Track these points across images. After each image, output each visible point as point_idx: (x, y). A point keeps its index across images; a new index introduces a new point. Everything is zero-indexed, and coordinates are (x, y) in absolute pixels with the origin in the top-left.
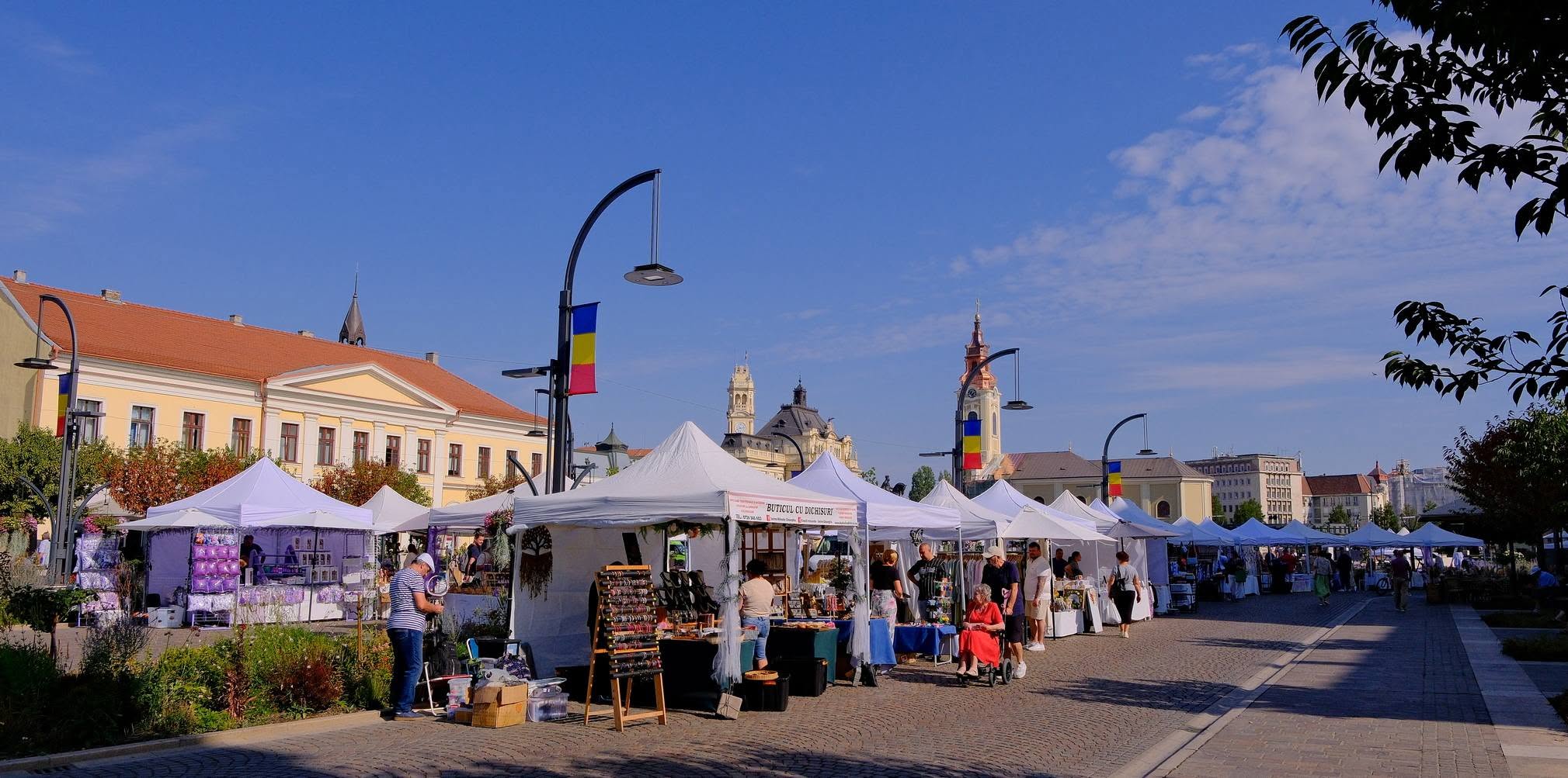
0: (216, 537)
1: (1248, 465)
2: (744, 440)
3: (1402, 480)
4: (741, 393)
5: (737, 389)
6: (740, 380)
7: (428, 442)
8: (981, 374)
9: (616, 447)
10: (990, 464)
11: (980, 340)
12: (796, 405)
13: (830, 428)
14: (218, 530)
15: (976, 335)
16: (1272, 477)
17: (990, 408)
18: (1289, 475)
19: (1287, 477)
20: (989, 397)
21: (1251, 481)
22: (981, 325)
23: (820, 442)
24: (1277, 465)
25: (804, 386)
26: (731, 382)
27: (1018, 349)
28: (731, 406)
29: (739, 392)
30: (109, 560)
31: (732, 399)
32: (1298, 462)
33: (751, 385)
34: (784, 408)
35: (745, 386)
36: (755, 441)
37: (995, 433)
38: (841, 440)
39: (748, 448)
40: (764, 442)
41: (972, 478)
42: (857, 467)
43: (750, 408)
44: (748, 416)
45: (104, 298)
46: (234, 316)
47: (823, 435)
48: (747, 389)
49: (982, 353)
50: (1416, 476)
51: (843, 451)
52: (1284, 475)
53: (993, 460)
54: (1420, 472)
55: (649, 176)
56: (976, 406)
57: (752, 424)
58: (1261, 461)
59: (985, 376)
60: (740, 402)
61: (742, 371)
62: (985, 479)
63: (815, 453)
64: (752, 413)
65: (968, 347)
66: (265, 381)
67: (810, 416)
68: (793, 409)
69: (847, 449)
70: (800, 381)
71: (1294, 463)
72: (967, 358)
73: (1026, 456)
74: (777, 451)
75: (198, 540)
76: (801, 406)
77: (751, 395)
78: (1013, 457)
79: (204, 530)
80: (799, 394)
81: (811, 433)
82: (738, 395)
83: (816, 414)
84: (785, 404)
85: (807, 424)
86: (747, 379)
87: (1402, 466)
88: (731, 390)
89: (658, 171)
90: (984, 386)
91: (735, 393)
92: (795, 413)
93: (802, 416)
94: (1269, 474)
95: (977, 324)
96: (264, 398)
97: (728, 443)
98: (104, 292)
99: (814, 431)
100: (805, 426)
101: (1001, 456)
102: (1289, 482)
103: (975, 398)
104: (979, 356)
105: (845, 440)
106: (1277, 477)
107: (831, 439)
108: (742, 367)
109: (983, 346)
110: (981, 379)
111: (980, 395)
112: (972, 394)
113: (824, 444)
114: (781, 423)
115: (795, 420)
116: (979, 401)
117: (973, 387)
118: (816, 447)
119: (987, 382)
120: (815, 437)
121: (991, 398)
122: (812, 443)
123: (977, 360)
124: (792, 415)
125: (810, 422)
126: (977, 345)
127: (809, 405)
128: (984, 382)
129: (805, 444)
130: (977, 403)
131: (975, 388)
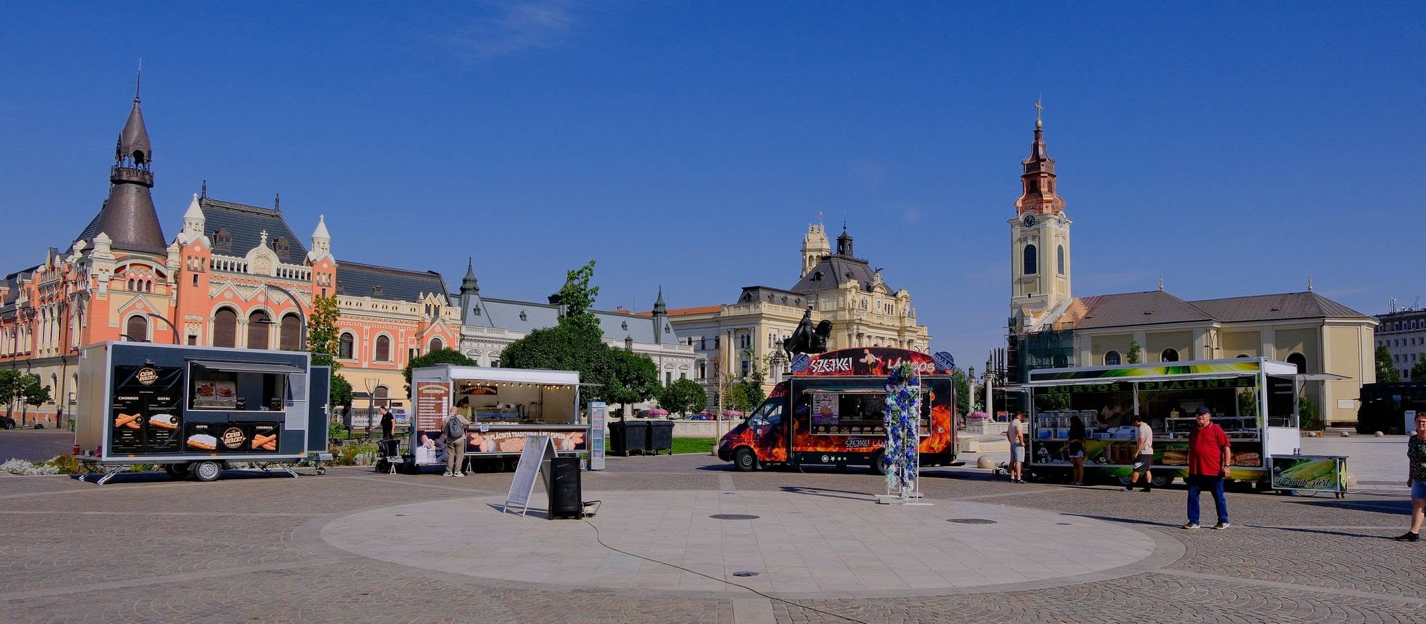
2: (763, 293)
4: (814, 254)
5: (810, 249)
6: (814, 239)
8: (1041, 196)
10: (1052, 311)
11: (1041, 152)
12: (838, 255)
13: (878, 280)
15: (1036, 147)
17: (1053, 238)
20: (1052, 225)
22: (1042, 134)
23: (864, 296)
25: (849, 234)
26: (803, 242)
28: (805, 268)
31: (804, 261)
33: (826, 245)
34: (825, 259)
35: (819, 246)
37: (1061, 270)
38: (895, 295)
39: (765, 303)
41: (1025, 329)
42: (914, 325)
47: (869, 289)
48: (821, 249)
49: (1043, 169)
51: (897, 308)
53: (1058, 306)
56: (1034, 237)
59: (1046, 197)
62: (1041, 330)
63: (853, 309)
65: (1026, 164)
67: (855, 266)
68: (834, 259)
69: (903, 306)
70: (845, 228)
72: (1024, 176)
73: (1102, 299)
76: (846, 256)
78: (1085, 301)
80: (842, 241)
81: (849, 285)
82: (811, 257)
83: (864, 265)
84: (826, 254)
85: (848, 276)
86: (822, 239)
88: (804, 251)
90: (1045, 211)
91: (808, 254)
92: (836, 264)
93: (843, 267)
95: (1037, 132)
97: (744, 298)
99: (856, 283)
100: (844, 277)
101: (1068, 299)
103: (1034, 227)
104: (1040, 173)
105: (900, 295)
107: (878, 293)
109: (1044, 160)
110: (1042, 202)
111: (1039, 223)
112: (1029, 222)
113: (869, 299)
114: (817, 276)
115: (833, 271)
116: (1038, 230)
117: (1031, 212)
118: (854, 301)
119: (1050, 205)
120: (854, 290)
121: (1057, 227)
122: (849, 297)
123: (1038, 178)
124: (832, 267)
125: (852, 273)
126: (1037, 160)
127: (857, 255)
128: (1044, 205)
129: (841, 299)
130: (1036, 233)
131: (1034, 214)
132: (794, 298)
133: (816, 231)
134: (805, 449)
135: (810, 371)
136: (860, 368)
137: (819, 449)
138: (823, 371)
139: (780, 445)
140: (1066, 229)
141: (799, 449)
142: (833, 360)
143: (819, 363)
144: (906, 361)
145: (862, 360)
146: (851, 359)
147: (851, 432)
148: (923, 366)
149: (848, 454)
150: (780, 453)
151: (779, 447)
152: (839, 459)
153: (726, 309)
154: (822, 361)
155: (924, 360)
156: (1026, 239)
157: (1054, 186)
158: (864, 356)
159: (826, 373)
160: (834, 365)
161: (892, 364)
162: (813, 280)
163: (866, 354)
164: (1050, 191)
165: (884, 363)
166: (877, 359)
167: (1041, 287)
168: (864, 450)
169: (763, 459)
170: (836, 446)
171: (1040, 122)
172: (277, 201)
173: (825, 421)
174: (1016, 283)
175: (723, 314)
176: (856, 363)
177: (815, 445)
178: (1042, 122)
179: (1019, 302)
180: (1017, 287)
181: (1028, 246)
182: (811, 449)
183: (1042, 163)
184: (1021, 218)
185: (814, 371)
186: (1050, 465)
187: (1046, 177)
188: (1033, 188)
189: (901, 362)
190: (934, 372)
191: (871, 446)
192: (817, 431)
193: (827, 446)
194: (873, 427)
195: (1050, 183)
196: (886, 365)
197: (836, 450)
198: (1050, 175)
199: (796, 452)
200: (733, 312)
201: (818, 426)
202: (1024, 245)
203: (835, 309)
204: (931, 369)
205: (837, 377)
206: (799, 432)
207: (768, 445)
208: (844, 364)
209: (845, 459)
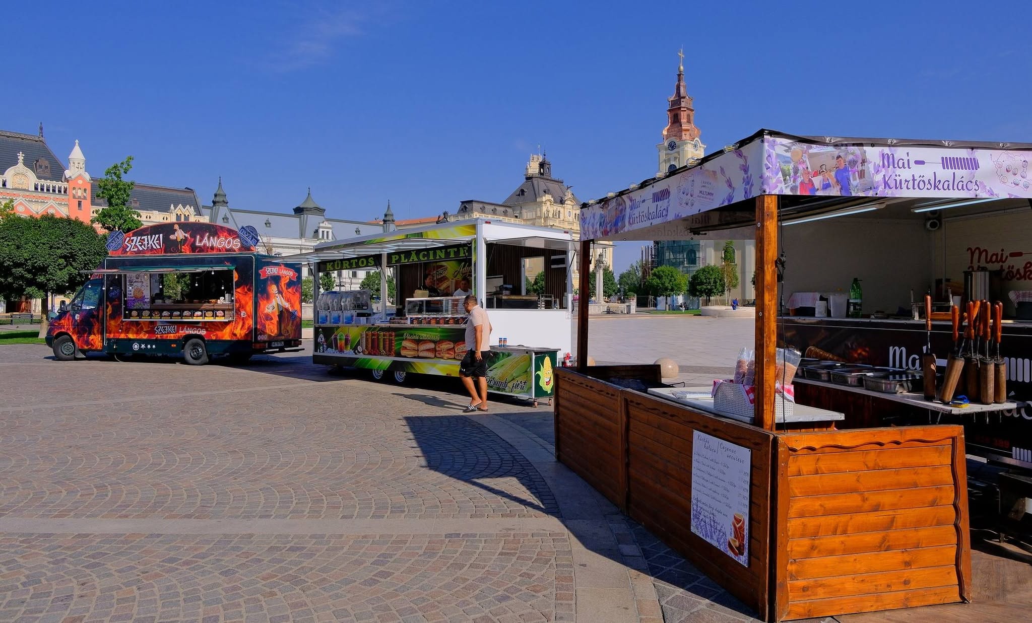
6: (535, 166)
8: (681, 126)
9: (309, 210)
11: (682, 91)
12: (539, 176)
13: (569, 195)
15: (678, 87)
17: (689, 159)
20: (688, 148)
22: (683, 77)
23: (558, 207)
25: (547, 161)
34: (529, 179)
40: (509, 210)
47: (562, 202)
49: (683, 104)
56: (675, 158)
59: (685, 126)
63: (547, 217)
65: (671, 101)
67: (551, 185)
68: (536, 179)
70: (545, 155)
72: (669, 111)
74: (516, 217)
76: (544, 176)
80: (542, 165)
81: (544, 199)
83: (559, 184)
85: (545, 192)
90: (684, 137)
92: (537, 182)
93: (541, 184)
95: (679, 75)
99: (551, 197)
100: (542, 192)
103: (675, 150)
104: (681, 107)
107: (569, 205)
109: (684, 98)
110: (681, 131)
111: (679, 147)
112: (672, 146)
113: (562, 210)
114: (522, 191)
115: (534, 190)
116: (678, 153)
117: (673, 139)
118: (548, 211)
119: (688, 133)
120: (548, 203)
121: (693, 150)
122: (544, 209)
123: (679, 112)
124: (533, 185)
125: (549, 190)
126: (679, 97)
127: (554, 176)
128: (683, 133)
129: (538, 209)
130: (676, 155)
131: (675, 140)
132: (503, 209)
133: (535, 160)
134: (117, 336)
135: (124, 251)
136: (170, 245)
137: (131, 336)
138: (136, 249)
139: (95, 331)
140: (699, 152)
141: (112, 336)
142: (145, 237)
143: (133, 240)
144: (213, 237)
145: (172, 237)
146: (161, 235)
147: (161, 316)
148: (229, 243)
149: (156, 341)
150: (97, 340)
151: (94, 334)
152: (149, 347)
154: (135, 238)
155: (230, 235)
156: (669, 160)
157: (692, 118)
158: (173, 232)
159: (139, 252)
160: (146, 242)
161: (201, 241)
162: (519, 195)
163: (176, 230)
164: (689, 122)
165: (193, 240)
166: (186, 235)
168: (172, 336)
169: (82, 347)
170: (147, 332)
171: (682, 68)
172: (41, 129)
173: (138, 305)
176: (166, 239)
177: (127, 331)
178: (684, 67)
181: (671, 165)
182: (122, 336)
183: (682, 100)
184: (666, 144)
185: (128, 250)
186: (325, 354)
187: (685, 111)
188: (676, 120)
189: (209, 238)
190: (240, 249)
191: (178, 331)
192: (130, 316)
193: (137, 333)
194: (182, 311)
195: (688, 116)
196: (195, 241)
197: (145, 337)
198: (688, 109)
199: (109, 340)
201: (130, 311)
202: (667, 166)
203: (534, 217)
204: (236, 245)
205: (148, 256)
206: (113, 316)
207: (84, 331)
208: (154, 242)
209: (154, 347)
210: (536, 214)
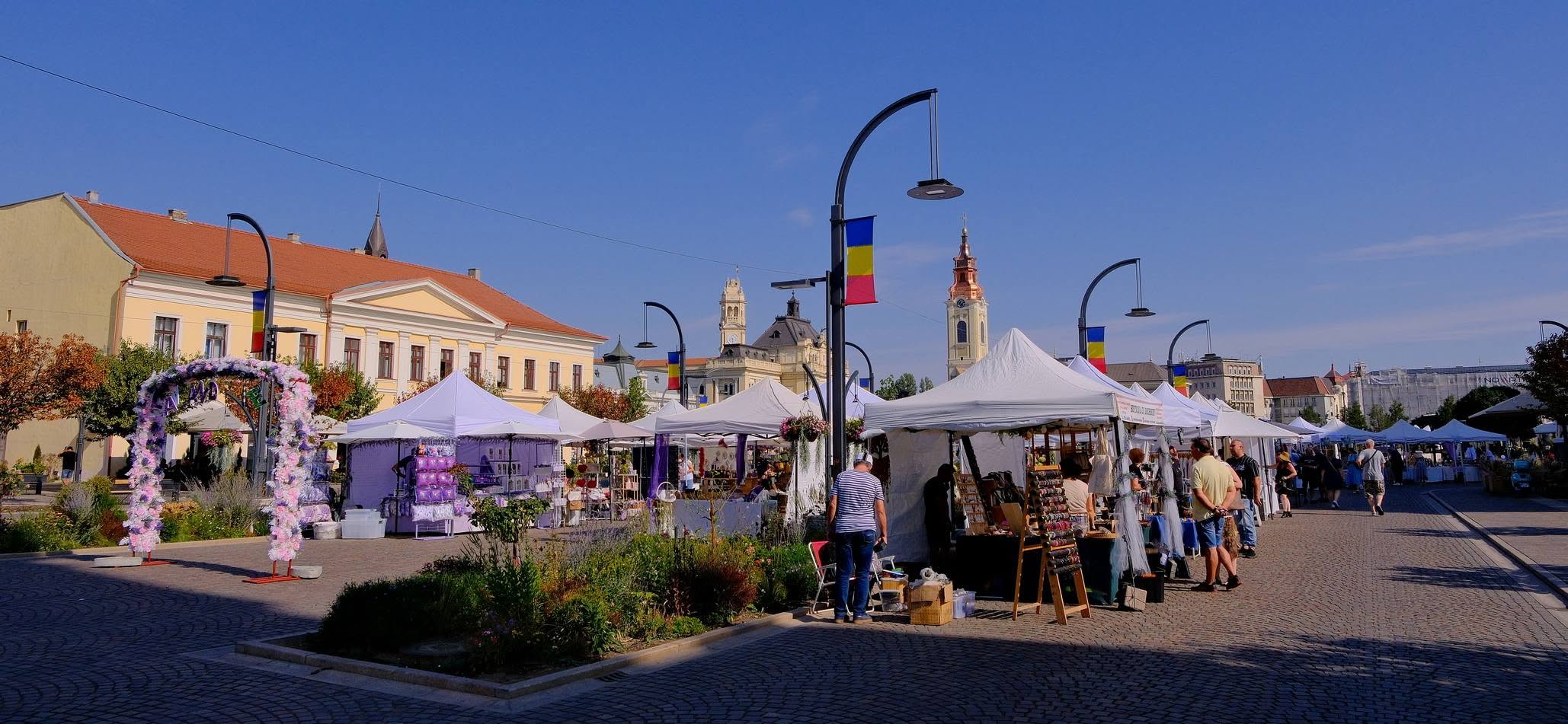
0: (435, 448)
1: (1213, 369)
2: (743, 350)
3: (1359, 381)
4: (733, 306)
5: (729, 302)
6: (732, 292)
7: (478, 355)
8: (969, 285)
9: (624, 358)
11: (967, 252)
12: (790, 317)
14: (438, 442)
15: (963, 248)
16: (1235, 380)
17: (978, 317)
18: (1252, 378)
19: (1249, 380)
20: (977, 306)
21: (1216, 385)
22: (967, 238)
23: (814, 351)
24: (1240, 368)
26: (723, 295)
27: (1139, 259)
28: (723, 319)
29: (730, 305)
30: (322, 473)
31: (725, 311)
32: (1259, 366)
33: (742, 298)
34: (779, 319)
35: (736, 298)
36: (752, 351)
37: (983, 341)
39: (747, 358)
40: (760, 352)
43: (741, 320)
44: (740, 327)
45: (171, 218)
46: (291, 234)
47: (817, 345)
48: (739, 302)
49: (969, 266)
50: (1373, 377)
52: (1247, 378)
54: (1376, 373)
55: (925, 96)
56: (965, 316)
57: (744, 335)
58: (1225, 365)
59: (973, 287)
60: (732, 313)
61: (734, 284)
64: (744, 324)
65: (956, 260)
66: (331, 298)
67: (804, 326)
68: (787, 320)
71: (1255, 367)
72: (955, 270)
74: (772, 361)
75: (421, 452)
76: (795, 317)
77: (742, 307)
79: (425, 441)
80: (792, 306)
82: (730, 308)
84: (780, 316)
85: (801, 334)
86: (739, 292)
87: (1359, 368)
88: (723, 303)
89: (935, 91)
90: (972, 296)
91: (727, 305)
92: (790, 325)
93: (797, 328)
94: (1233, 377)
95: (964, 237)
96: (328, 313)
97: (727, 353)
98: (171, 212)
99: (809, 341)
100: (799, 336)
102: (1251, 385)
103: (964, 308)
104: (967, 268)
106: (1240, 380)
108: (733, 281)
109: (970, 259)
110: (969, 289)
111: (968, 305)
112: (961, 304)
113: (818, 354)
114: (777, 334)
115: (791, 333)
116: (968, 310)
117: (961, 297)
119: (975, 292)
120: (809, 347)
121: (979, 308)
123: (966, 272)
124: (788, 326)
126: (965, 260)
127: (802, 316)
128: (972, 292)
129: (799, 354)
130: (966, 312)
131: (964, 298)
140: (985, 310)
153: (711, 362)
156: (958, 316)
157: (976, 277)
162: (772, 337)
164: (974, 281)
167: (971, 353)
171: (966, 229)
174: (952, 348)
175: (708, 367)
179: (954, 363)
180: (952, 352)
181: (961, 322)
183: (968, 261)
184: (955, 301)
187: (971, 271)
188: (962, 279)
195: (973, 276)
198: (974, 269)
200: (718, 365)
202: (957, 321)
210: (796, 360)
